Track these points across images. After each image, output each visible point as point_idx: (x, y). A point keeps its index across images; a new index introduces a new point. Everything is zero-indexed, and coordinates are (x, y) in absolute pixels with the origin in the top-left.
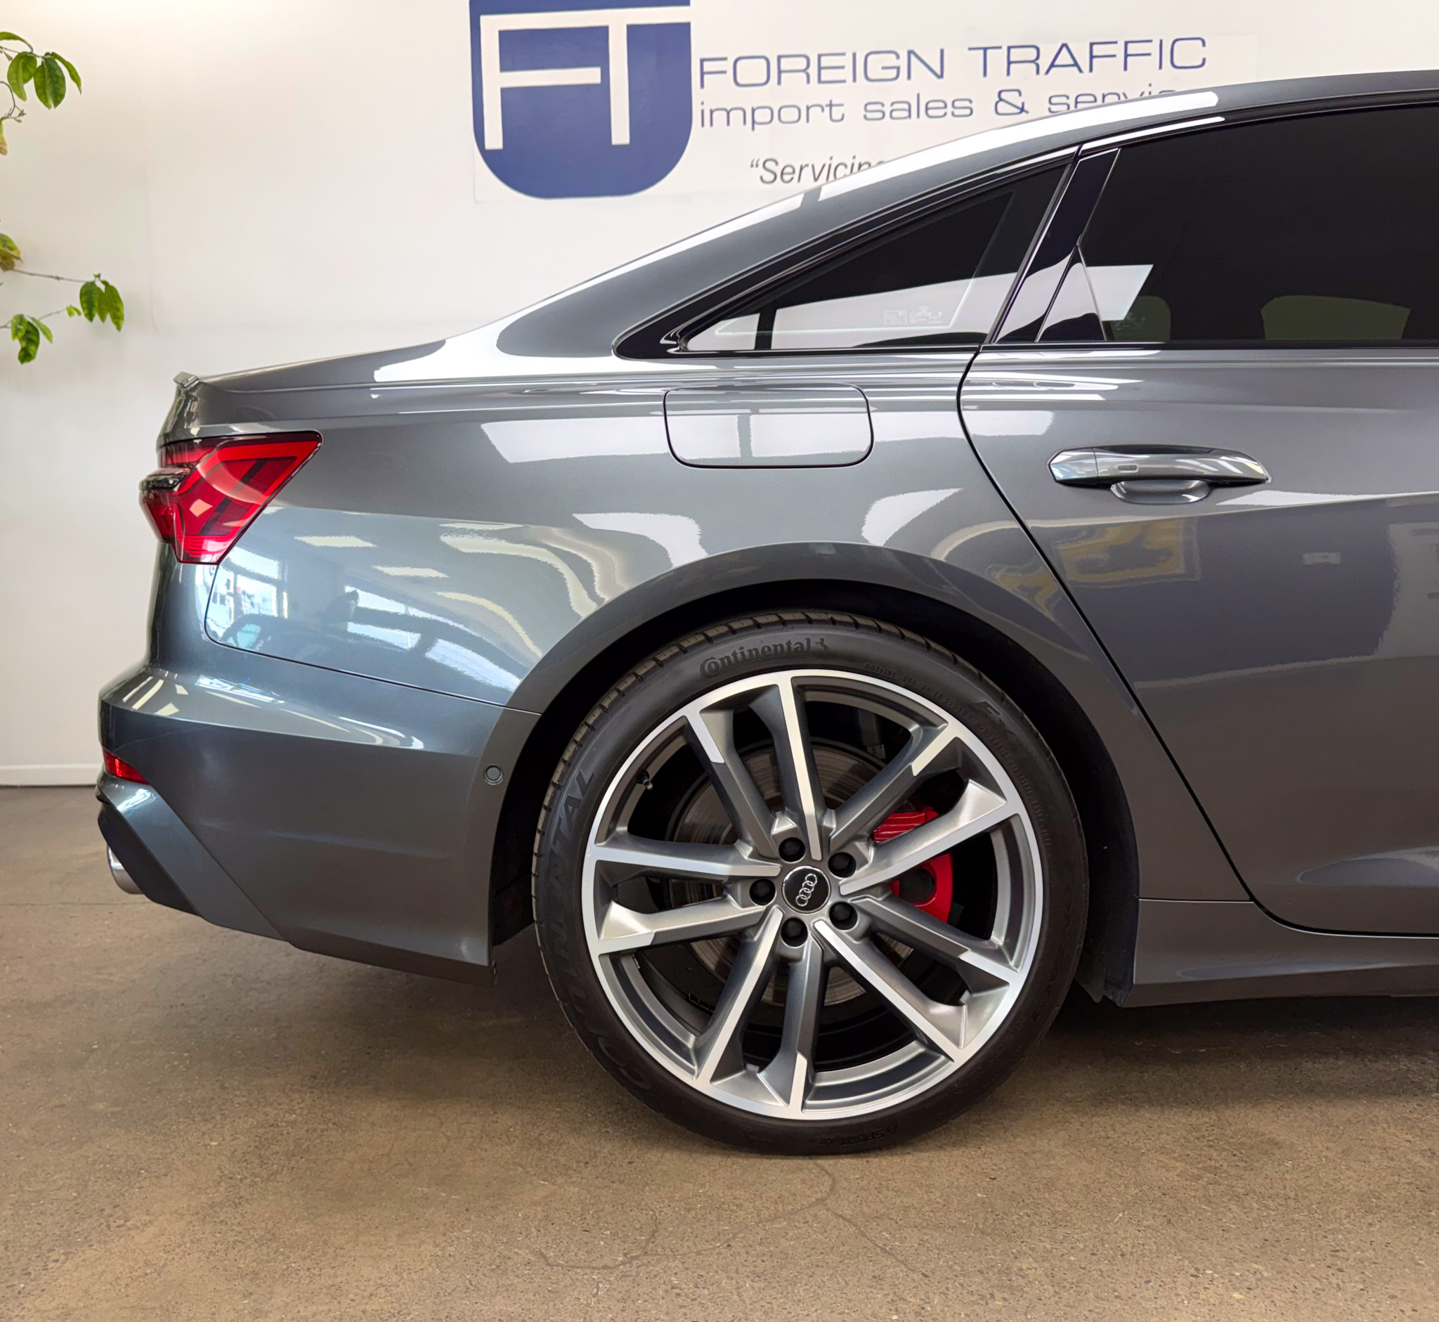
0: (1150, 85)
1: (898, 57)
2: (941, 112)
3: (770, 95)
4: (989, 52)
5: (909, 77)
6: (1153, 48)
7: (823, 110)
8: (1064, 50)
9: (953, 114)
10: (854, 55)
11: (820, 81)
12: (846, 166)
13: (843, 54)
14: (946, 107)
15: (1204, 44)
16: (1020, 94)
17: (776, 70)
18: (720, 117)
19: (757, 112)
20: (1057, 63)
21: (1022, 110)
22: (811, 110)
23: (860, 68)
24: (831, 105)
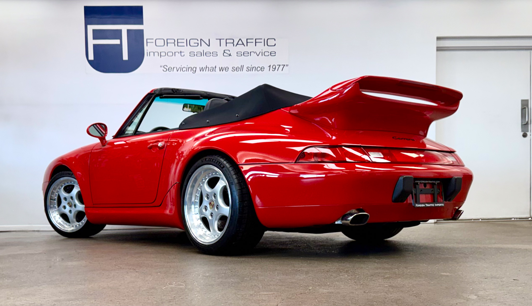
0: (262, 50)
1: (198, 40)
2: (209, 55)
3: (165, 49)
4: (221, 40)
5: (201, 46)
6: (263, 41)
7: (179, 53)
8: (240, 40)
9: (212, 55)
10: (187, 40)
11: (178, 46)
12: (185, 68)
13: (184, 39)
14: (210, 53)
15: (275, 40)
16: (229, 51)
17: (166, 42)
18: (152, 54)
19: (161, 53)
20: (239, 43)
21: (230, 55)
22: (176, 53)
23: (188, 43)
24: (181, 52)
